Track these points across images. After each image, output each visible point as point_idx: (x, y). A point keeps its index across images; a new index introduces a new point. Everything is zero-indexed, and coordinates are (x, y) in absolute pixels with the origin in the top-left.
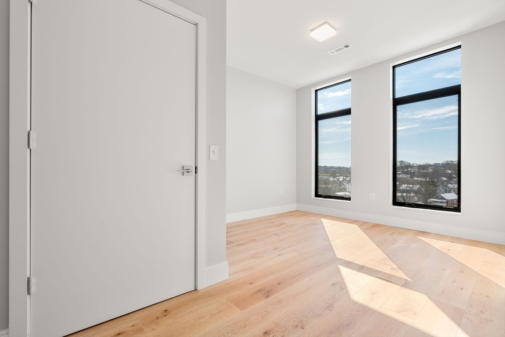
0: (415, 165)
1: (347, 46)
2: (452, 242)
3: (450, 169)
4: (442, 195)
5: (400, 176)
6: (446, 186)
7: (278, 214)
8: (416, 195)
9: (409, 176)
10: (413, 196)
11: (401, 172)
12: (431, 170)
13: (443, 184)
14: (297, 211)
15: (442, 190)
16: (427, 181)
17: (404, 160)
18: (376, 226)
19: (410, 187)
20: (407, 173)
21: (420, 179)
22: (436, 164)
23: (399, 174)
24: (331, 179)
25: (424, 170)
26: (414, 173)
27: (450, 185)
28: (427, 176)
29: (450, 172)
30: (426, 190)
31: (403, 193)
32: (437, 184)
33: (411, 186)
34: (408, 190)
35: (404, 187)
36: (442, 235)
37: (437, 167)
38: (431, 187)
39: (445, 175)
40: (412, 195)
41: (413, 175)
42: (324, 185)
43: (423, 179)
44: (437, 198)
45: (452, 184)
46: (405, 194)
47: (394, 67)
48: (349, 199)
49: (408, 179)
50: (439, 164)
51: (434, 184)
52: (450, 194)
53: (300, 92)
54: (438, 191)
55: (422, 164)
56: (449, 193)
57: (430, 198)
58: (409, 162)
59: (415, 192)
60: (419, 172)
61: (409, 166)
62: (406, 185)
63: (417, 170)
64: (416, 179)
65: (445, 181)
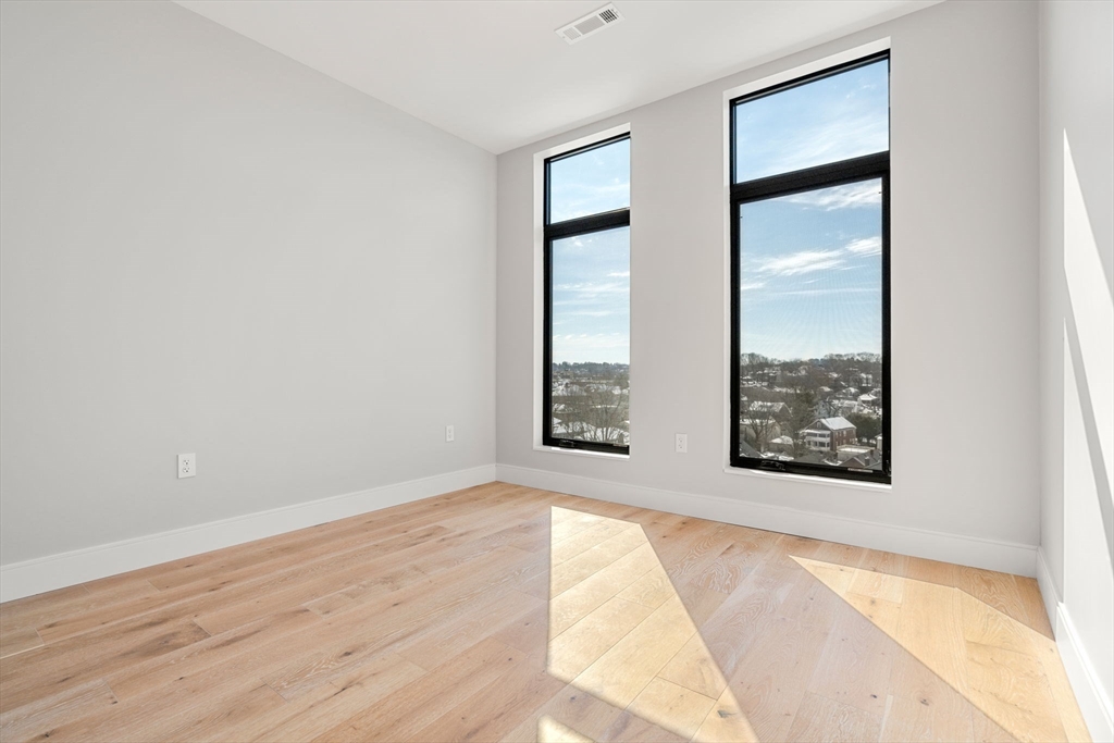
0: (776, 363)
1: (609, 16)
2: (875, 570)
3: (835, 371)
4: (823, 421)
5: (747, 383)
6: (830, 403)
7: (437, 498)
8: (779, 422)
9: (765, 384)
10: (773, 425)
11: (752, 375)
12: (803, 373)
13: (823, 399)
14: (497, 483)
15: (824, 412)
16: (797, 394)
17: (756, 352)
18: (689, 523)
19: (767, 406)
20: (761, 378)
21: (784, 390)
22: (811, 360)
23: (748, 380)
24: (617, 391)
25: (791, 372)
26: (774, 378)
27: (836, 402)
28: (797, 385)
29: (835, 375)
30: (796, 412)
31: (755, 418)
32: (815, 400)
33: (769, 404)
34: (764, 413)
35: (756, 405)
36: (848, 547)
37: (814, 366)
38: (805, 405)
39: (828, 382)
40: (770, 422)
41: (772, 382)
42: (601, 404)
43: (791, 391)
44: (814, 428)
45: (839, 399)
46: (758, 421)
47: (733, 103)
48: (625, 450)
49: (764, 391)
50: (817, 360)
51: (808, 399)
52: (837, 418)
53: (505, 162)
54: (816, 413)
55: (788, 360)
56: (834, 416)
57: (803, 427)
58: (765, 356)
59: (775, 416)
60: (783, 376)
61: (765, 364)
62: (760, 403)
63: (779, 373)
64: (778, 390)
65: (828, 394)
